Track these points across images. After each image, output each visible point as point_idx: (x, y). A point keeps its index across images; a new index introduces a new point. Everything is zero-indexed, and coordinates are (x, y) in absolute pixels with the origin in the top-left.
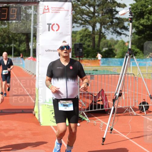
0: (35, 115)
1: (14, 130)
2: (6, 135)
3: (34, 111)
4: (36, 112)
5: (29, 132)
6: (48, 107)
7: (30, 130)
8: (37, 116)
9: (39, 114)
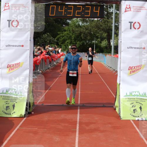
0: (115, 109)
1: (95, 123)
2: (87, 128)
3: (114, 105)
4: (117, 107)
5: (110, 125)
6: (129, 100)
7: (111, 124)
8: (117, 110)
9: (120, 108)
